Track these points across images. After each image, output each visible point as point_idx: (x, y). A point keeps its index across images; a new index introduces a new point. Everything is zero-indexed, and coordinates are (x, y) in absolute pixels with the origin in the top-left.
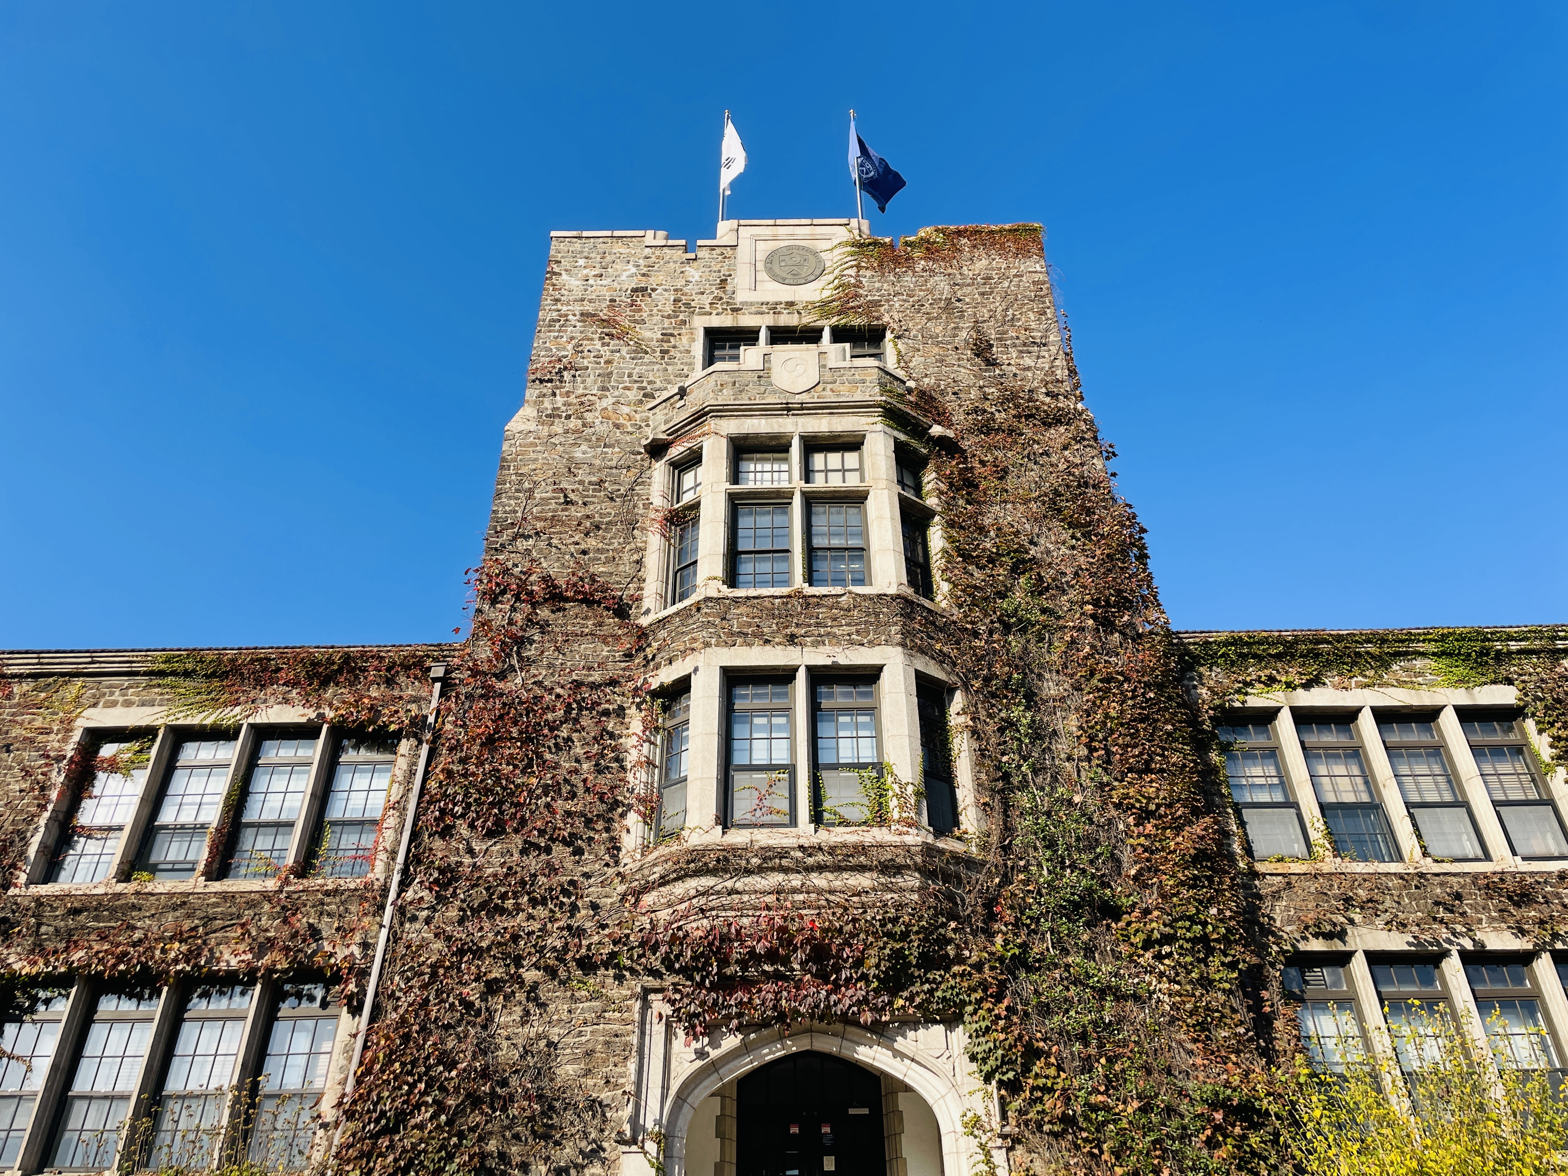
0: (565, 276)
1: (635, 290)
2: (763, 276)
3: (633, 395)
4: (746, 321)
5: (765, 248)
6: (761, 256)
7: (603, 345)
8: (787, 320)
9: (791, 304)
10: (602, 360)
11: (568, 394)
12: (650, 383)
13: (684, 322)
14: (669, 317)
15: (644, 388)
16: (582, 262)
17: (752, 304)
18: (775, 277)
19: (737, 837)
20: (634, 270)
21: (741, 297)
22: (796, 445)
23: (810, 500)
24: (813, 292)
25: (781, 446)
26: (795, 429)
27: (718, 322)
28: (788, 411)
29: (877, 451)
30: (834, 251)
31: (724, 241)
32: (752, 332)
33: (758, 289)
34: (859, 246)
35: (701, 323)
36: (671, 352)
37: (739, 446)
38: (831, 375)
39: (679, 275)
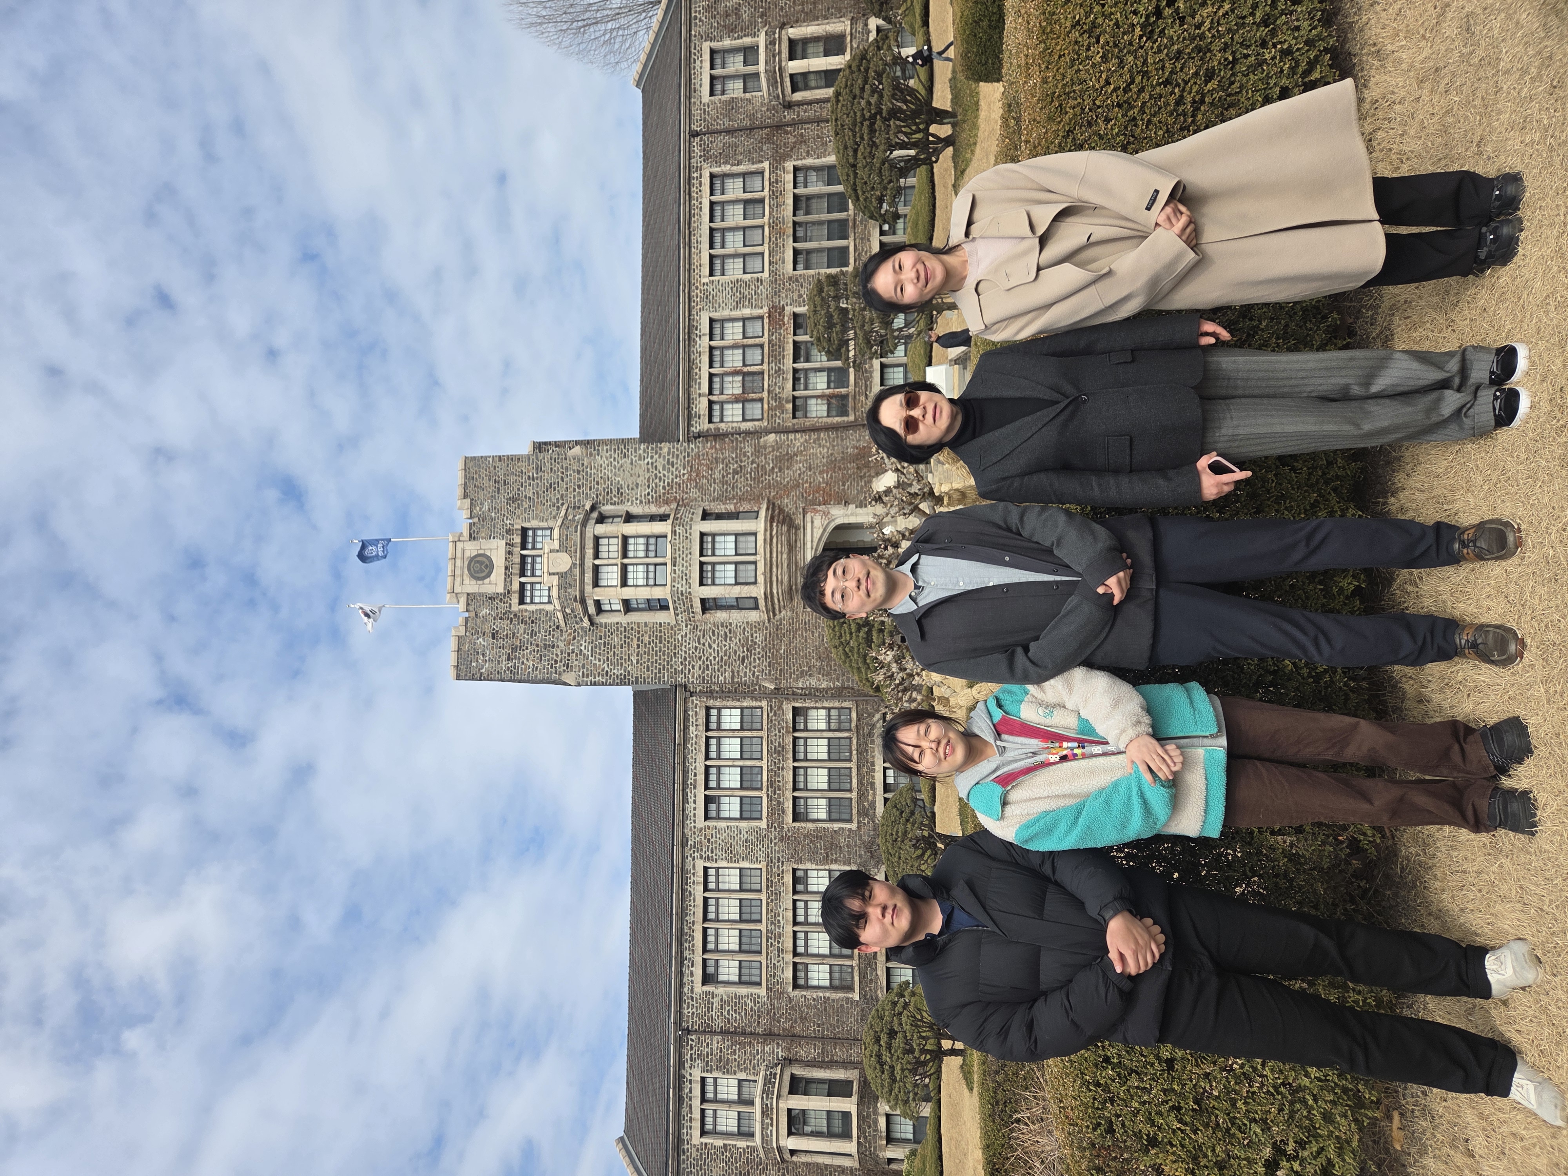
0: (483, 670)
1: (493, 638)
2: (487, 581)
3: (557, 634)
4: (516, 587)
5: (467, 580)
6: (474, 582)
7: (527, 648)
8: (516, 569)
9: (506, 568)
10: (536, 649)
11: (556, 662)
12: (550, 627)
13: (515, 615)
14: (511, 622)
15: (554, 630)
16: (474, 664)
17: (505, 585)
18: (489, 575)
19: (761, 579)
20: (481, 640)
21: (501, 589)
22: (597, 562)
23: (625, 555)
24: (499, 559)
25: (596, 569)
26: (589, 562)
27: (515, 599)
28: (582, 564)
29: (600, 529)
30: (471, 549)
31: (463, 600)
32: (522, 585)
33: (495, 583)
34: (472, 537)
35: (515, 607)
36: (533, 620)
37: (597, 584)
38: (562, 548)
39: (485, 619)
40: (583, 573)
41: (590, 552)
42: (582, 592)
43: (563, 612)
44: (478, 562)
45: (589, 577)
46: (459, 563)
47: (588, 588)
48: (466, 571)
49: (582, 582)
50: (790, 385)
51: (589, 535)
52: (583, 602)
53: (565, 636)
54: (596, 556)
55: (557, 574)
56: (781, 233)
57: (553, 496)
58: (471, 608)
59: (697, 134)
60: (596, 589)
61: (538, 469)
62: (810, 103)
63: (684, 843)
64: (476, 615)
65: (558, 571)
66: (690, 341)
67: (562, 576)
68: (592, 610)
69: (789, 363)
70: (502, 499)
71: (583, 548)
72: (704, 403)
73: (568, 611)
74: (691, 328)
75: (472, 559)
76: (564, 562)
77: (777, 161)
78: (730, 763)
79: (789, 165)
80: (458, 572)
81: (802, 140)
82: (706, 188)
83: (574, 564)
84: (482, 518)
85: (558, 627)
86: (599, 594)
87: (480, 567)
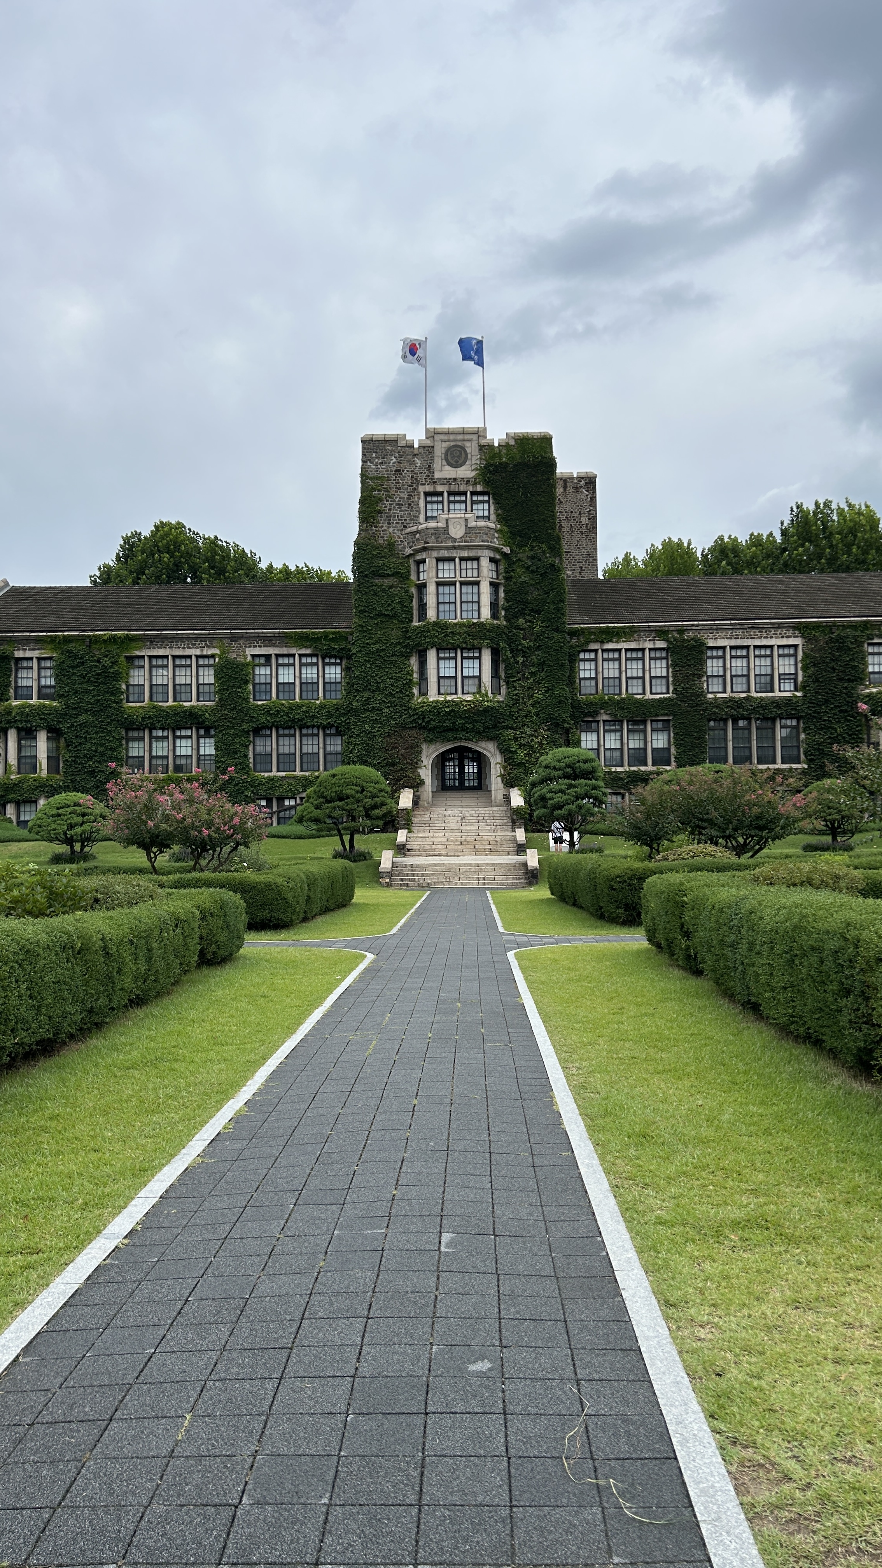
0: (370, 464)
1: (396, 471)
2: (444, 463)
3: (400, 527)
4: (439, 488)
5: (445, 445)
6: (443, 451)
7: (387, 501)
8: (454, 488)
9: (455, 479)
10: (387, 509)
11: (377, 526)
12: (405, 520)
13: (415, 489)
14: (410, 486)
15: (403, 523)
16: (374, 455)
17: (440, 479)
18: (449, 464)
20: (394, 460)
21: (437, 475)
22: (457, 560)
23: (462, 583)
24: (462, 472)
25: (452, 559)
26: (457, 554)
27: (428, 488)
28: (454, 548)
29: (485, 563)
30: (472, 448)
31: (429, 442)
32: (441, 494)
33: (442, 471)
34: (481, 447)
35: (422, 489)
36: (411, 505)
37: (439, 560)
38: (469, 530)
39: (412, 463)
40: (448, 548)
41: (465, 554)
42: (432, 549)
43: (418, 532)
44: (461, 453)
45: (445, 554)
46: (460, 437)
47: (435, 554)
48: (452, 444)
49: (440, 548)
51: (479, 553)
52: (424, 549)
53: (398, 533)
54: (462, 559)
55: (447, 526)
58: (421, 450)
60: (434, 561)
63: (234, 638)
64: (415, 455)
65: (451, 527)
67: (446, 530)
68: (419, 557)
69: (626, 717)
71: (469, 548)
72: (594, 645)
73: (418, 535)
74: (660, 632)
75: (463, 448)
76: (457, 532)
78: (297, 674)
80: (452, 437)
83: (455, 540)
84: (495, 455)
85: (405, 527)
86: (430, 563)
87: (456, 456)
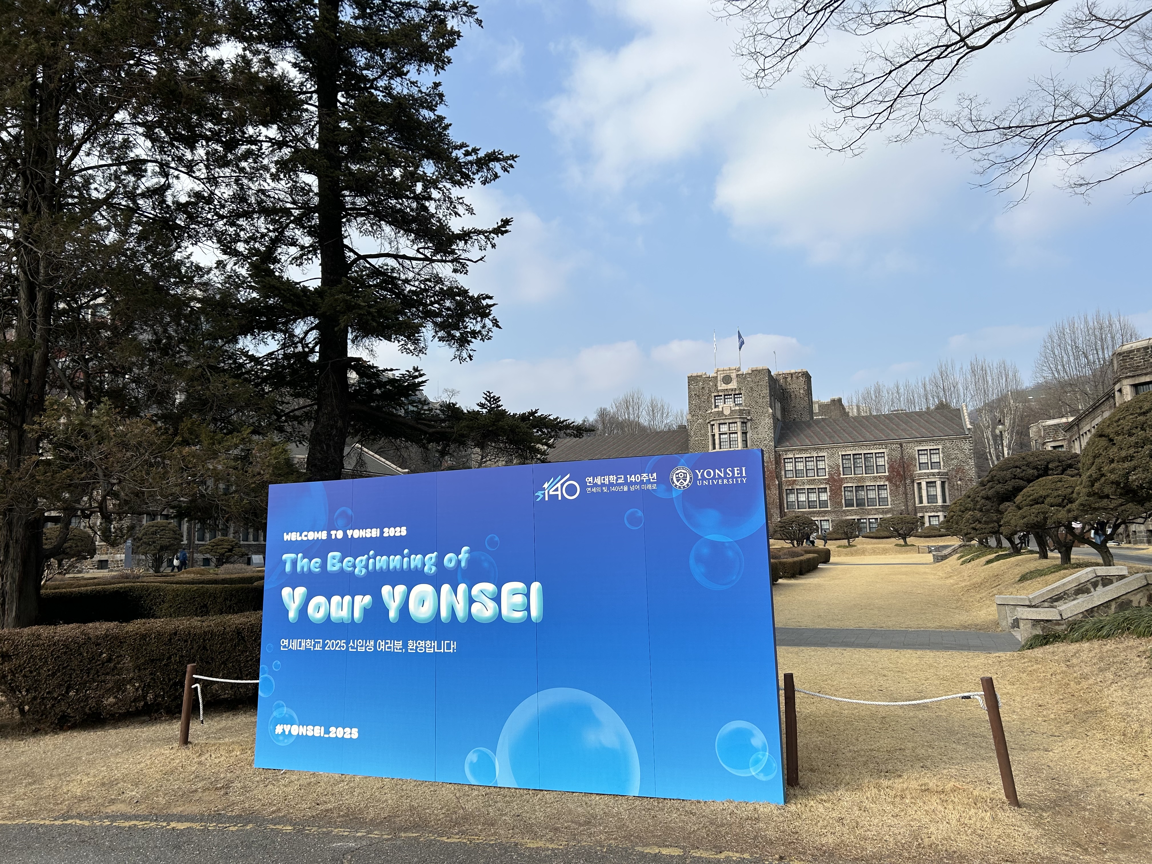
0: (692, 386)
1: (702, 388)
2: (722, 383)
4: (720, 394)
5: (722, 375)
6: (722, 378)
7: (699, 400)
8: (726, 393)
9: (727, 389)
13: (710, 395)
14: (708, 393)
16: (693, 383)
18: (724, 383)
20: (702, 383)
21: (719, 388)
22: (728, 424)
23: (730, 433)
24: (730, 386)
25: (725, 424)
26: (727, 421)
27: (715, 394)
28: (726, 419)
29: (739, 424)
30: (734, 376)
31: (715, 375)
32: (721, 396)
33: (721, 386)
34: (737, 375)
35: (713, 395)
36: (709, 401)
37: (720, 424)
38: (732, 411)
39: (708, 384)
40: (723, 419)
41: (731, 421)
42: (717, 420)
44: (729, 378)
45: (722, 421)
46: (728, 372)
47: (718, 422)
48: (725, 375)
49: (720, 419)
50: (798, 487)
51: (737, 420)
52: (714, 420)
53: (703, 413)
55: (723, 410)
56: (859, 481)
57: (753, 404)
58: (712, 378)
59: (901, 446)
60: (718, 425)
61: (763, 397)
62: (914, 490)
64: (710, 380)
66: (815, 449)
67: (722, 412)
68: (712, 423)
69: (807, 487)
70: (752, 385)
71: (732, 419)
72: (791, 456)
73: (711, 414)
74: (820, 449)
75: (730, 376)
76: (727, 412)
77: (888, 479)
79: (887, 483)
80: (725, 372)
81: (897, 487)
82: (878, 451)
83: (726, 416)
84: (745, 378)
85: (706, 410)
86: (716, 425)
87: (727, 380)
